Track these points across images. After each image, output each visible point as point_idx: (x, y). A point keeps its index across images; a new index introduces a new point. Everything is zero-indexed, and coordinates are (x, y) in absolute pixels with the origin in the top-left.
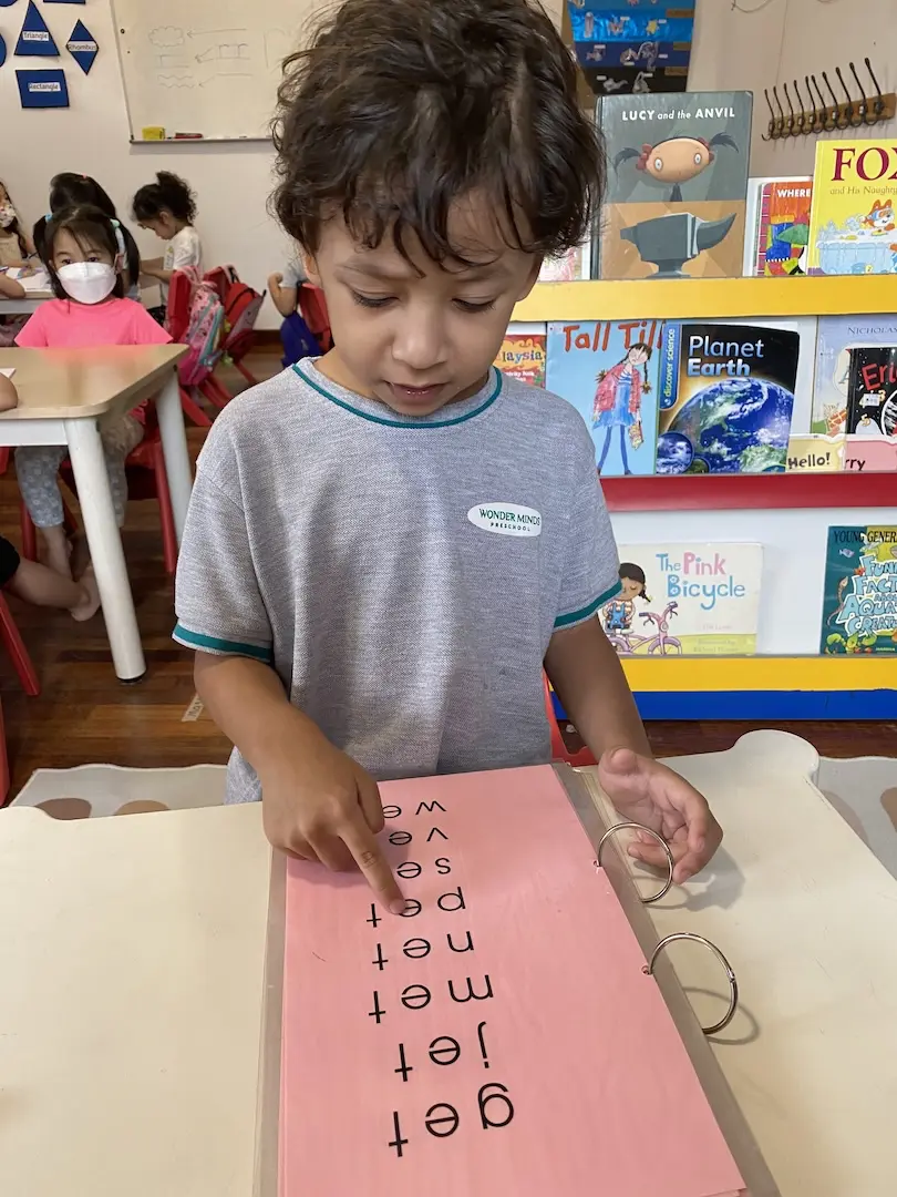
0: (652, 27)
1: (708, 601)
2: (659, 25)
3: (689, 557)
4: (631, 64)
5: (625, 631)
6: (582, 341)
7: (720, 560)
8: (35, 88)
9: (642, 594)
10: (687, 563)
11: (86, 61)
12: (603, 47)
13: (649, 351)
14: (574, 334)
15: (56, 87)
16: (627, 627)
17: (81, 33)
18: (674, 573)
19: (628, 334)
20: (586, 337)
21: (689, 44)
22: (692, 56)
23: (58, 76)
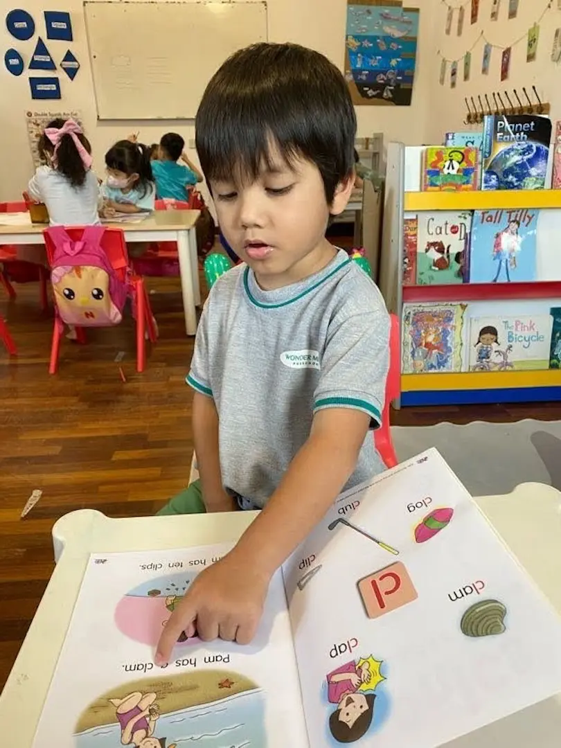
0: (393, 62)
1: (526, 344)
2: (397, 61)
3: (517, 323)
4: (382, 81)
5: (488, 360)
6: (489, 219)
7: (532, 323)
8: (40, 87)
9: (496, 341)
10: (517, 325)
11: (72, 73)
12: (367, 72)
13: (518, 223)
14: (486, 215)
15: (54, 87)
16: (489, 358)
17: (69, 57)
18: (511, 330)
19: (510, 216)
20: (491, 217)
21: (413, 72)
22: (415, 79)
23: (55, 81)
